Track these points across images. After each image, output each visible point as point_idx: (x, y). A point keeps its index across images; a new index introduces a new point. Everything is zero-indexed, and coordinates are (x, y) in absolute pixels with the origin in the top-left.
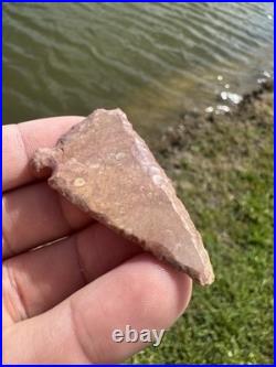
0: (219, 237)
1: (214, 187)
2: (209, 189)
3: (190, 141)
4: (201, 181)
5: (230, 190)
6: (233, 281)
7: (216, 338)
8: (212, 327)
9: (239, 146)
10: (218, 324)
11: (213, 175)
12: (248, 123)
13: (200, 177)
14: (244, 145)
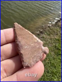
0: (52, 53)
1: (50, 42)
2: (49, 43)
3: (44, 32)
4: (47, 41)
5: (54, 43)
6: (55, 63)
7: (52, 76)
8: (51, 74)
9: (56, 33)
10: (52, 73)
11: (50, 39)
12: (57, 27)
13: (47, 40)
14: (57, 32)
